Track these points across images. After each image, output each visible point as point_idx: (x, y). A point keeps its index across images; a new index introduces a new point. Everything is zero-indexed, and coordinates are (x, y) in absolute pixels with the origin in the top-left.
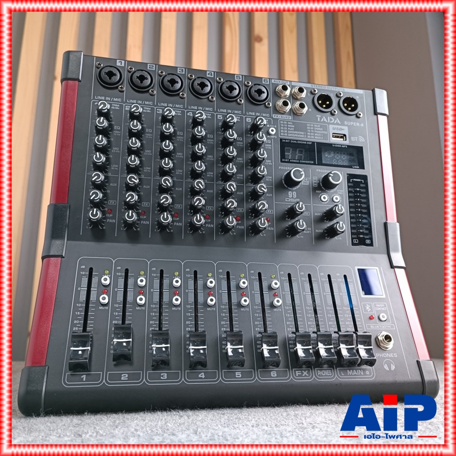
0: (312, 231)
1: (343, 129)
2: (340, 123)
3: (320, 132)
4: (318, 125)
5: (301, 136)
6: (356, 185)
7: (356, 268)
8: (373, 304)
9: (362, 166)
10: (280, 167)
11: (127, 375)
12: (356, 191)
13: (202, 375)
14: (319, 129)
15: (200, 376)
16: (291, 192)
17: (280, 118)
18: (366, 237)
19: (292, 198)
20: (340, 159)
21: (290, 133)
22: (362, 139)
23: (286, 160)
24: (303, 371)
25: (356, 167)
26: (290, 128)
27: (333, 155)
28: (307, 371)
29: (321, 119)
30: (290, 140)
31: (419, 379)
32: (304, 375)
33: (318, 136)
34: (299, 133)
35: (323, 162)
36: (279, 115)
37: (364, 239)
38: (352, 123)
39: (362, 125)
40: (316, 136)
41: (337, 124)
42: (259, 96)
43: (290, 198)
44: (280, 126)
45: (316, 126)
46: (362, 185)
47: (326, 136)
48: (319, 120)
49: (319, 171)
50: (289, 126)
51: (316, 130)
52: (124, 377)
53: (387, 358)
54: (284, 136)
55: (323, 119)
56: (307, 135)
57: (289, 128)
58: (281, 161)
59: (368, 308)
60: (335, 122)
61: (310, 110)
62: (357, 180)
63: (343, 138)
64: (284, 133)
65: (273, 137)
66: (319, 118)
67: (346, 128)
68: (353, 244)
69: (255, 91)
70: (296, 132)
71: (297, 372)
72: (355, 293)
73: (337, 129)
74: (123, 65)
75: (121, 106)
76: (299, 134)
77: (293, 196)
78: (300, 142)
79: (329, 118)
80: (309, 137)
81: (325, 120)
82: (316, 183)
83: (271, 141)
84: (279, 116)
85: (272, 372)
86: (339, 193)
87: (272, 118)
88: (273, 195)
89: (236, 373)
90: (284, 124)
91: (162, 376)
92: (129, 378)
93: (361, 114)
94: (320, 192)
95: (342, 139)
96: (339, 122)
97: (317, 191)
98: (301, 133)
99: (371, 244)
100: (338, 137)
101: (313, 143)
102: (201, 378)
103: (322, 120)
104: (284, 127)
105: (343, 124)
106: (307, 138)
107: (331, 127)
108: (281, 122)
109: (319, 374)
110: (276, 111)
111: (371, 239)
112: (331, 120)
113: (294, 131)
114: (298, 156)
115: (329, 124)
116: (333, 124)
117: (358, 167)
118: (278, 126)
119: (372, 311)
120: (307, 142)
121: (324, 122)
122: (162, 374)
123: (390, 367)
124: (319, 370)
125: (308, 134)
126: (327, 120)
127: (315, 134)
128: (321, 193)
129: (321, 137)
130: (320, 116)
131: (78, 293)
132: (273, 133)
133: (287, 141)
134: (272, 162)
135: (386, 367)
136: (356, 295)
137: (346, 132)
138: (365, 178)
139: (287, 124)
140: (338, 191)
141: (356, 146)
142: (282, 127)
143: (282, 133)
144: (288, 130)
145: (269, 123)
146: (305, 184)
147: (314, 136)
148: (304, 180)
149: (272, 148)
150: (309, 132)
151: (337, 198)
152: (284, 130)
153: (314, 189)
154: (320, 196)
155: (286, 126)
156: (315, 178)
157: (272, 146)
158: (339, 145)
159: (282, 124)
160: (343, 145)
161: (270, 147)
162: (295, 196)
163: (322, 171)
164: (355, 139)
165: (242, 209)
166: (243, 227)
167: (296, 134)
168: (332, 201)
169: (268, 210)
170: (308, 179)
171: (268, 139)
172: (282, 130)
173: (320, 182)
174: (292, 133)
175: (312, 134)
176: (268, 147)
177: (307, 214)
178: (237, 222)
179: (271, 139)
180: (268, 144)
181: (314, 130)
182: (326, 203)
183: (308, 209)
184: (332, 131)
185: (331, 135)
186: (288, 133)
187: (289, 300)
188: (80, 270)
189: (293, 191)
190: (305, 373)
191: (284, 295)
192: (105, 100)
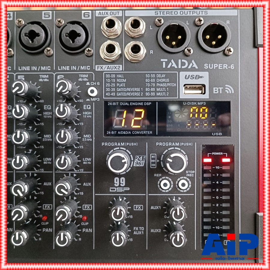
0: (145, 231)
1: (201, 77)
2: (197, 68)
3: (165, 85)
4: (162, 74)
5: (136, 94)
6: (217, 160)
9: (226, 132)
10: (103, 144)
12: (214, 171)
14: (164, 80)
16: (118, 178)
17: (106, 70)
18: (224, 236)
19: (120, 186)
21: (119, 92)
22: (230, 90)
23: (113, 133)
25: (217, 134)
26: (120, 83)
29: (167, 64)
30: (119, 102)
33: (161, 92)
34: (132, 89)
35: (168, 130)
36: (104, 66)
37: (222, 239)
38: (216, 66)
39: (232, 67)
40: (158, 92)
41: (193, 69)
42: (73, 41)
43: (116, 187)
44: (106, 82)
45: (159, 76)
46: (224, 160)
47: (174, 91)
48: (164, 66)
49: (161, 144)
50: (118, 80)
51: (160, 83)
54: (111, 96)
55: (170, 64)
56: (145, 92)
57: (118, 84)
58: (106, 134)
60: (189, 67)
61: (152, 52)
62: (217, 154)
63: (201, 90)
64: (111, 92)
65: (94, 99)
66: (164, 63)
67: (206, 74)
69: (67, 35)
70: (129, 89)
73: (193, 77)
76: (132, 92)
77: (120, 183)
78: (134, 104)
79: (180, 61)
80: (147, 94)
81: (174, 65)
82: (154, 163)
83: (92, 107)
84: (105, 68)
86: (188, 175)
87: (94, 71)
88: (92, 184)
90: (111, 78)
93: (232, 50)
94: (160, 175)
95: (200, 92)
96: (195, 66)
97: (155, 175)
98: (136, 89)
100: (195, 89)
101: (154, 103)
103: (169, 67)
104: (111, 83)
105: (201, 69)
106: (144, 96)
107: (182, 74)
108: (108, 76)
110: (101, 60)
112: (183, 64)
113: (126, 87)
115: (180, 70)
116: (186, 70)
117: (221, 134)
118: (101, 83)
120: (144, 102)
121: (172, 68)
125: (147, 89)
126: (177, 65)
127: (158, 90)
128: (161, 177)
129: (166, 92)
130: (166, 60)
132: (95, 93)
133: (114, 104)
134: (92, 138)
137: (205, 80)
138: (230, 149)
139: (116, 78)
140: (187, 172)
141: (220, 100)
142: (108, 83)
143: (108, 92)
144: (116, 87)
145: (90, 79)
146: (138, 165)
147: (156, 92)
148: (136, 160)
149: (92, 117)
150: (148, 87)
151: (184, 184)
152: (110, 87)
153: (152, 172)
154: (159, 182)
155: (114, 80)
156: (154, 156)
157: (92, 113)
158: (194, 102)
159: (108, 78)
160: (199, 102)
161: (90, 115)
162: (123, 183)
163: (164, 144)
164: (219, 90)
165: (51, 206)
166: (50, 230)
167: (129, 92)
168: (175, 189)
169: (86, 206)
170: (143, 158)
171: (87, 103)
172: (108, 87)
173: (160, 161)
174: (122, 92)
175: (152, 89)
176: (87, 115)
177: (139, 208)
178: (44, 224)
179: (91, 103)
180: (87, 110)
181: (156, 83)
182: (168, 191)
183: (141, 201)
184: (182, 83)
185: (182, 88)
186: (116, 92)
189: (120, 176)
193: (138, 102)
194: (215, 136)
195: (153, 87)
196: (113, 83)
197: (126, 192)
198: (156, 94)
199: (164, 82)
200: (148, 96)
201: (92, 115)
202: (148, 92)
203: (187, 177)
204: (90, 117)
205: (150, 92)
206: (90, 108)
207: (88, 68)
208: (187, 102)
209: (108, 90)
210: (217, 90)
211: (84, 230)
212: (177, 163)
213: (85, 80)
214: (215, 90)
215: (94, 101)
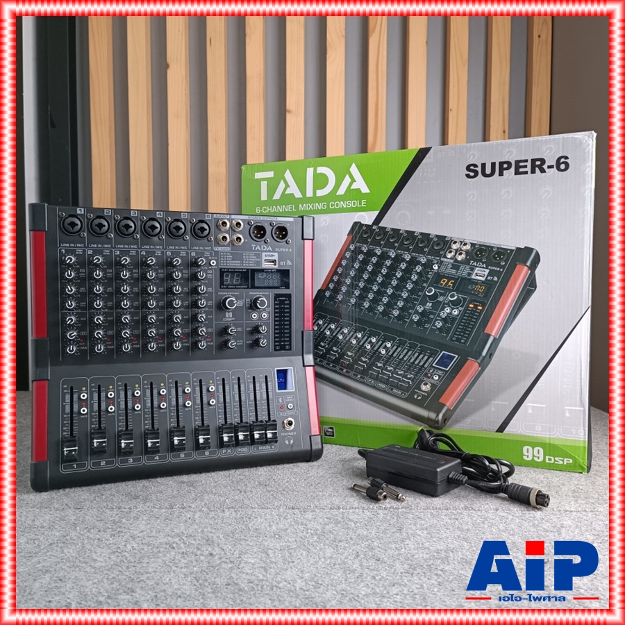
0: (243, 343)
1: (274, 256)
2: (271, 250)
3: (254, 260)
4: (252, 253)
5: (237, 265)
6: (282, 302)
7: (276, 369)
8: (285, 397)
9: (287, 286)
12: (281, 308)
13: (157, 458)
15: (155, 458)
18: (286, 343)
19: (229, 318)
20: (271, 279)
21: (228, 263)
22: (289, 263)
23: (225, 287)
26: (229, 258)
27: (265, 276)
29: (255, 248)
30: (228, 269)
31: (309, 448)
33: (252, 263)
34: (236, 262)
35: (256, 285)
37: (285, 345)
38: (282, 249)
39: (291, 250)
41: (269, 251)
42: (202, 233)
43: (227, 318)
44: (220, 257)
45: (250, 254)
46: (286, 302)
47: (259, 263)
48: (253, 249)
49: (252, 294)
50: (227, 256)
51: (251, 258)
52: (103, 463)
53: (288, 436)
54: (223, 266)
55: (257, 248)
56: (243, 263)
58: (220, 288)
59: (280, 400)
61: (247, 241)
62: (282, 298)
63: (274, 263)
64: (223, 263)
65: (214, 267)
66: (253, 247)
67: (276, 254)
68: (275, 350)
69: (199, 229)
70: (234, 262)
71: (223, 451)
72: (272, 389)
73: (269, 256)
74: (83, 213)
75: (84, 251)
78: (237, 270)
79: (262, 246)
81: (259, 248)
82: (248, 304)
83: (212, 272)
84: (220, 249)
85: (206, 452)
87: (213, 250)
88: (213, 317)
89: (181, 454)
91: (129, 461)
92: (106, 464)
93: (290, 241)
94: (251, 311)
97: (249, 311)
98: (238, 262)
99: (290, 349)
101: (248, 270)
102: (157, 460)
105: (274, 251)
106: (242, 266)
107: (264, 254)
109: (239, 450)
110: (218, 244)
111: (290, 345)
112: (264, 248)
113: (233, 260)
115: (262, 251)
116: (266, 251)
117: (284, 288)
118: (218, 258)
119: (283, 402)
120: (243, 269)
121: (258, 250)
123: (289, 442)
124: (239, 448)
126: (261, 248)
127: (250, 262)
129: (255, 264)
130: (255, 245)
131: (64, 407)
132: (214, 264)
133: (225, 270)
134: (213, 290)
135: (287, 442)
136: (273, 391)
137: (276, 258)
138: (289, 296)
140: (267, 308)
141: (284, 269)
142: (222, 258)
144: (226, 260)
145: (211, 255)
146: (239, 306)
147: (249, 264)
148: (238, 303)
149: (213, 277)
150: (244, 261)
151: (265, 315)
153: (247, 309)
154: (251, 315)
155: (225, 256)
156: (248, 300)
157: (213, 275)
158: (270, 270)
159: (222, 255)
160: (273, 270)
162: (231, 316)
163: (254, 293)
164: (284, 263)
165: (188, 330)
168: (260, 318)
169: (209, 329)
170: (242, 301)
171: (210, 269)
172: (222, 260)
173: (252, 303)
174: (230, 263)
176: (209, 276)
177: (240, 329)
178: (184, 341)
179: (211, 269)
180: (210, 274)
181: (249, 258)
182: (256, 319)
183: (241, 325)
184: (264, 258)
185: (263, 261)
186: (226, 263)
187: (221, 399)
188: (63, 389)
189: (229, 312)
190: (229, 451)
191: (218, 396)
192: (70, 247)
193: (239, 269)
194: (281, 288)
195: (247, 261)
196: (225, 258)
197: (233, 320)
199: (254, 258)
200: (244, 266)
203: (267, 311)
205: (246, 263)
207: (210, 248)
208: (266, 270)
211: (208, 343)
212: (263, 303)
213: (209, 255)
214: (282, 263)
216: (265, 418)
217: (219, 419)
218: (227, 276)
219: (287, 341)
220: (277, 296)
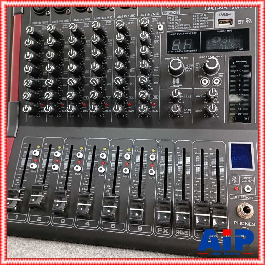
0: (191, 111)
1: (230, 14)
2: (227, 9)
3: (205, 21)
4: (204, 14)
5: (187, 27)
6: (239, 66)
7: (230, 143)
8: (240, 177)
9: (247, 48)
10: (166, 59)
11: (41, 218)
12: (238, 73)
13: (88, 223)
15: (86, 224)
16: (175, 79)
17: (168, 14)
18: (244, 114)
19: (176, 84)
20: (226, 43)
21: (177, 27)
22: (249, 21)
23: (172, 52)
24: (164, 229)
26: (177, 22)
27: (219, 40)
28: (167, 229)
29: (207, 8)
30: (176, 33)
32: (164, 232)
33: (203, 25)
34: (185, 25)
35: (207, 49)
36: (167, 12)
37: (242, 116)
40: (201, 25)
41: (224, 10)
43: (174, 84)
44: (168, 22)
45: (202, 15)
46: (244, 66)
47: (212, 24)
48: (205, 9)
49: (202, 57)
50: (176, 20)
51: (202, 20)
52: (39, 219)
53: (244, 226)
54: (171, 30)
56: (192, 26)
57: (176, 23)
58: (168, 53)
59: (234, 180)
62: (240, 62)
64: (171, 27)
65: (161, 32)
67: (233, 12)
68: (231, 121)
70: (183, 25)
71: (159, 229)
72: (225, 166)
73: (224, 15)
76: (185, 26)
77: (176, 82)
78: (185, 34)
80: (194, 27)
81: (212, 8)
82: (198, 69)
83: (160, 37)
85: (139, 227)
86: (220, 76)
87: (161, 15)
88: (159, 83)
89: (112, 224)
91: (62, 221)
92: (42, 220)
94: (202, 76)
95: (229, 24)
96: (226, 7)
97: (198, 76)
98: (187, 25)
99: (249, 121)
100: (225, 22)
101: (198, 32)
102: (87, 225)
104: (171, 22)
105: (230, 9)
106: (192, 28)
107: (217, 13)
109: (177, 233)
111: (250, 116)
112: (218, 7)
113: (181, 24)
114: (186, 46)
115: (215, 11)
116: (220, 10)
117: (242, 49)
118: (166, 23)
119: (238, 182)
120: (192, 32)
122: (62, 220)
124: (178, 229)
125: (194, 24)
126: (214, 8)
127: (201, 24)
128: (202, 77)
129: (206, 25)
132: (161, 29)
133: (173, 34)
134: (159, 55)
136: (225, 168)
137: (232, 16)
138: (248, 59)
139: (175, 19)
140: (219, 74)
141: (242, 28)
142: (170, 22)
143: (170, 27)
144: (175, 24)
145: (159, 20)
146: (188, 71)
147: (200, 25)
148: (187, 68)
149: (160, 43)
150: (194, 23)
151: (217, 81)
152: (171, 25)
153: (196, 74)
154: (201, 81)
155: (174, 20)
156: (198, 65)
157: (160, 41)
158: (225, 30)
159: (170, 19)
160: (228, 30)
161: (158, 42)
162: (178, 82)
163: (204, 57)
164: (242, 21)
165: (133, 97)
166: (133, 111)
167: (183, 26)
168: (212, 85)
169: (155, 96)
170: (191, 66)
171: (157, 35)
172: (170, 25)
173: (202, 68)
174: (178, 27)
175: (197, 24)
176: (156, 42)
177: (188, 97)
178: (129, 108)
179: (159, 35)
180: (157, 39)
181: (200, 20)
182: (206, 86)
183: (189, 93)
184: (217, 18)
185: (216, 21)
186: (174, 27)
187: (162, 171)
188: (24, 145)
189: (176, 78)
190: (165, 231)
191: (159, 167)
192: (38, 24)
193: (188, 32)
194: (239, 50)
195: (198, 23)
196: (173, 22)
197: (180, 87)
198: (200, 27)
199: (205, 19)
200: (194, 29)
201: (160, 42)
202: (194, 26)
203: (219, 77)
204: (159, 43)
205: (196, 26)
206: (158, 38)
207: (158, 14)
208: (220, 30)
209: (169, 26)
210: (240, 22)
211: (153, 111)
212: (212, 63)
213: (156, 21)
214: (239, 22)
215: (161, 34)
216: (214, 198)
217: (158, 192)
218: (177, 42)
219: (246, 112)
220: (233, 59)
